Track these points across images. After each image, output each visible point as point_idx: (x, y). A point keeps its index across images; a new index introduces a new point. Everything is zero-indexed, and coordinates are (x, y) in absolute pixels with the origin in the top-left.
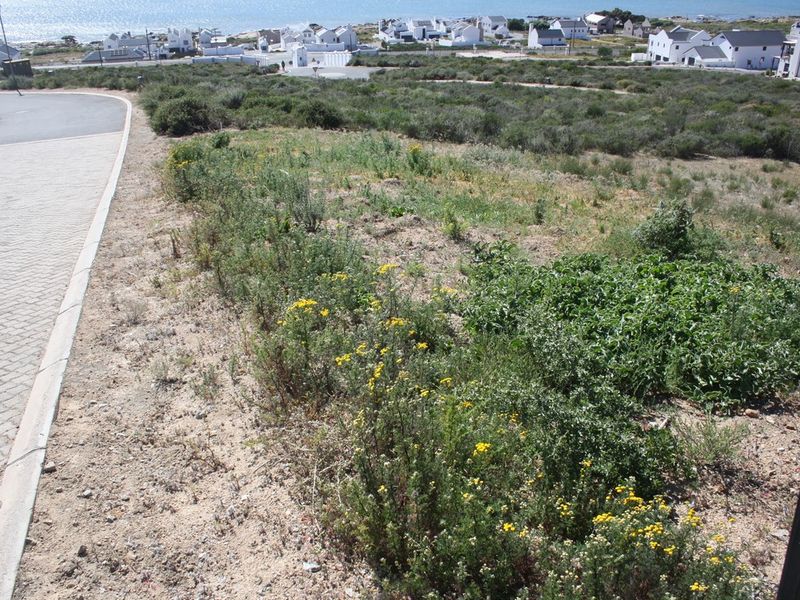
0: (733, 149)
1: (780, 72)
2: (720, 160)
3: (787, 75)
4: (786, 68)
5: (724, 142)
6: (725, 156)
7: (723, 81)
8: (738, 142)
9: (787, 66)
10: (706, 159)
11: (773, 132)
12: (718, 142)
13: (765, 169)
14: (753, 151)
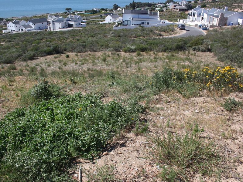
0: (44, 54)
1: (48, 29)
2: (42, 58)
3: (51, 30)
4: (50, 28)
5: (41, 52)
6: (42, 56)
8: (45, 51)
9: (50, 27)
10: (37, 59)
11: (54, 47)
12: (39, 53)
13: (55, 58)
14: (50, 53)
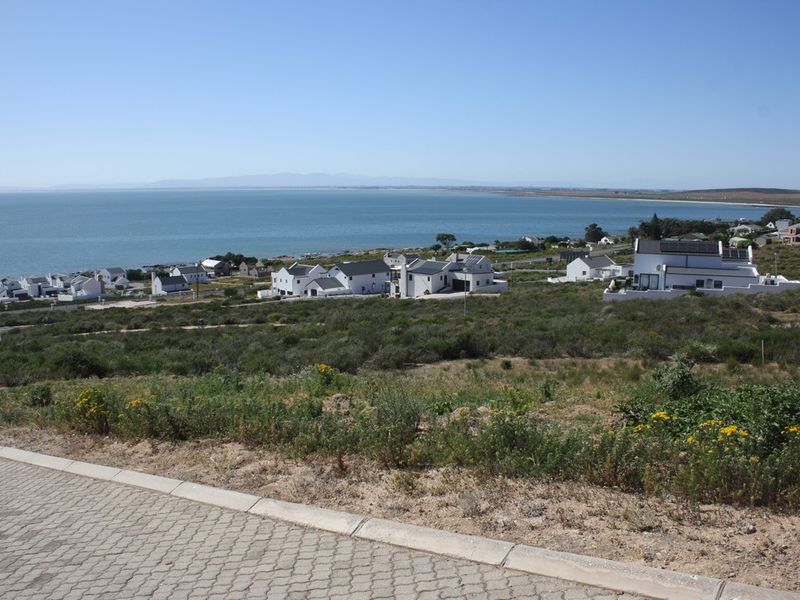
0: (435, 356)
1: (393, 294)
2: (428, 366)
3: (399, 296)
4: (397, 291)
5: (424, 350)
6: (429, 362)
7: (354, 306)
8: (436, 348)
9: (397, 288)
10: (416, 367)
12: (420, 351)
13: (469, 366)
14: (450, 354)
